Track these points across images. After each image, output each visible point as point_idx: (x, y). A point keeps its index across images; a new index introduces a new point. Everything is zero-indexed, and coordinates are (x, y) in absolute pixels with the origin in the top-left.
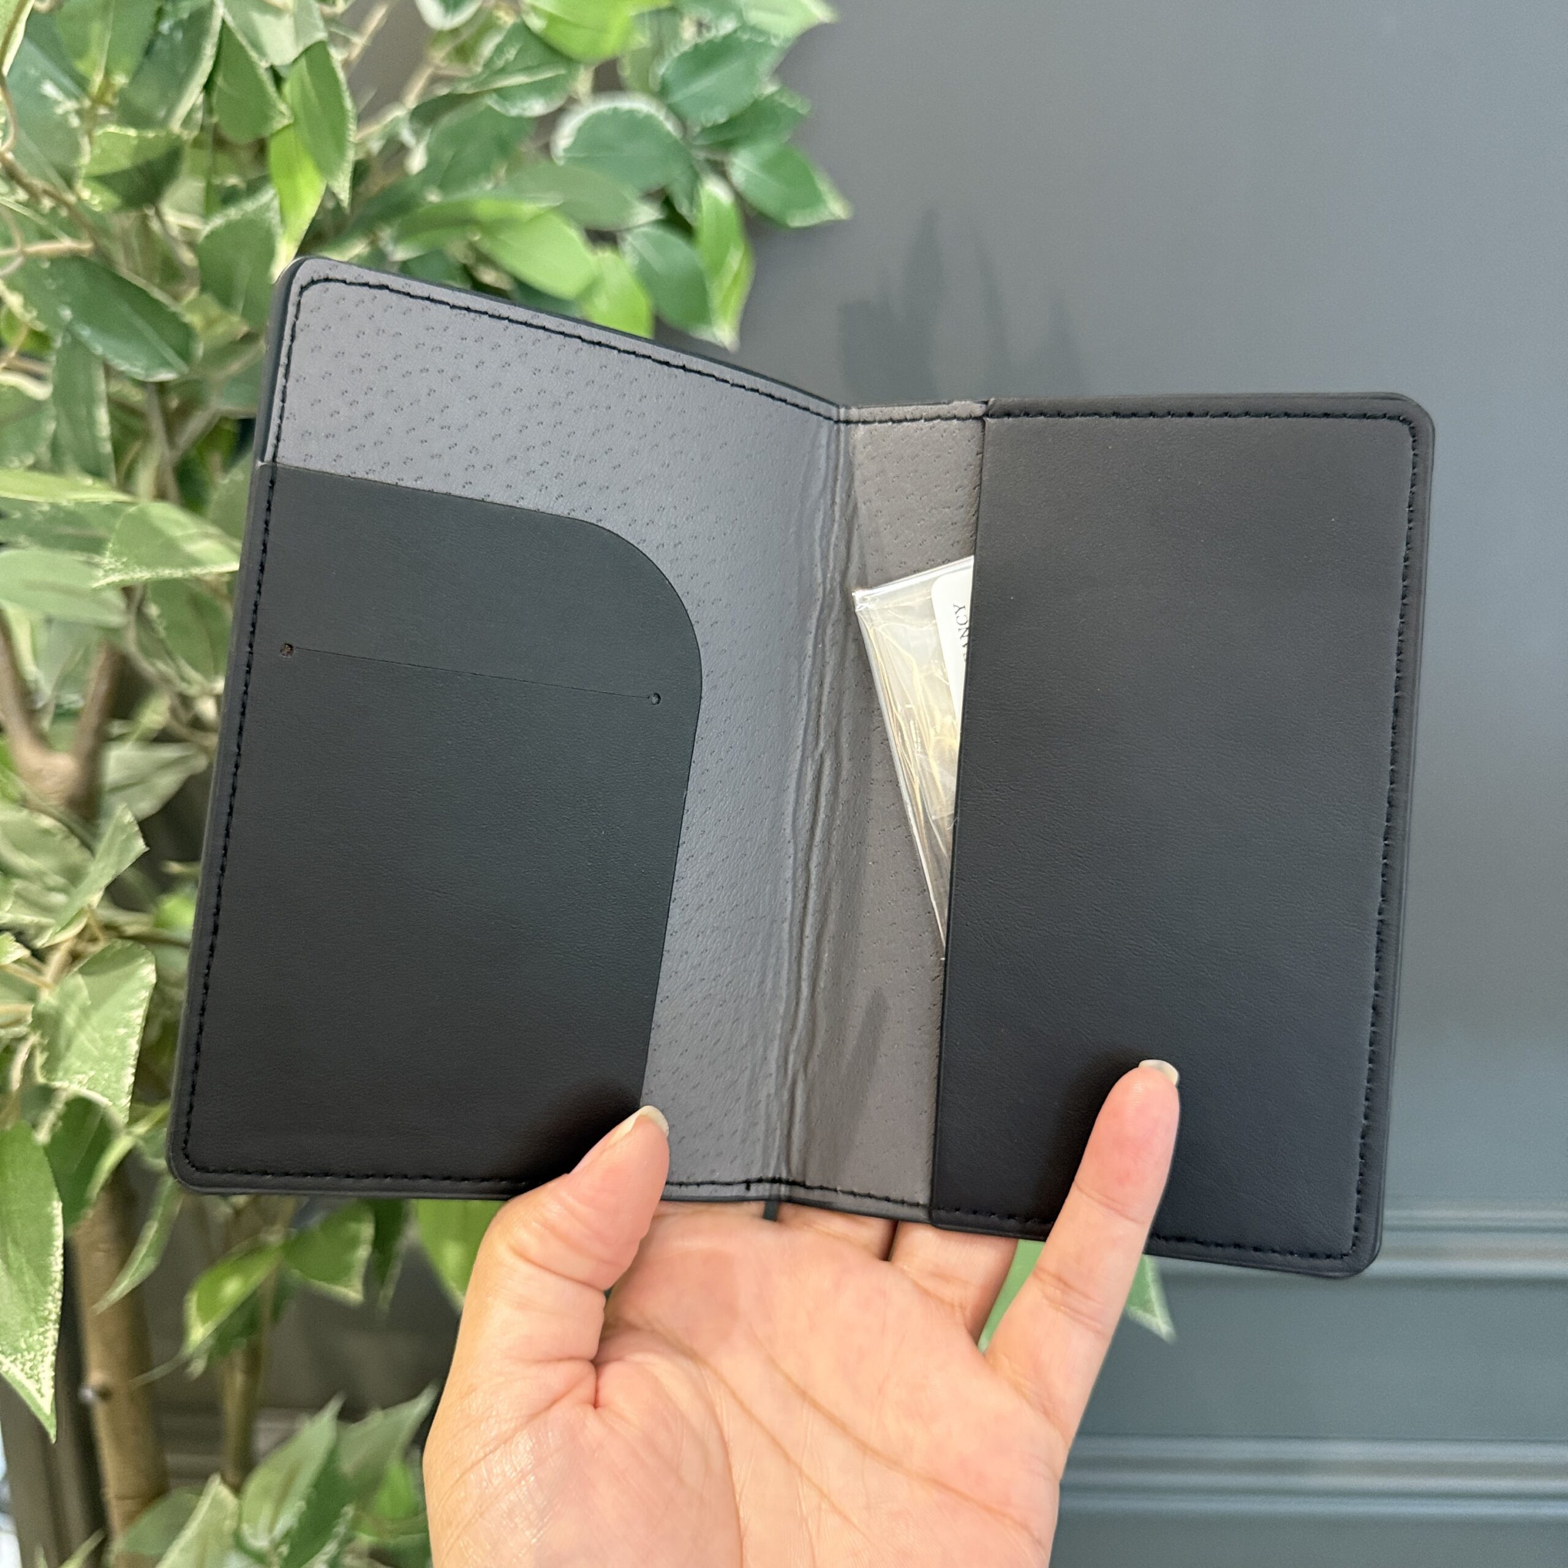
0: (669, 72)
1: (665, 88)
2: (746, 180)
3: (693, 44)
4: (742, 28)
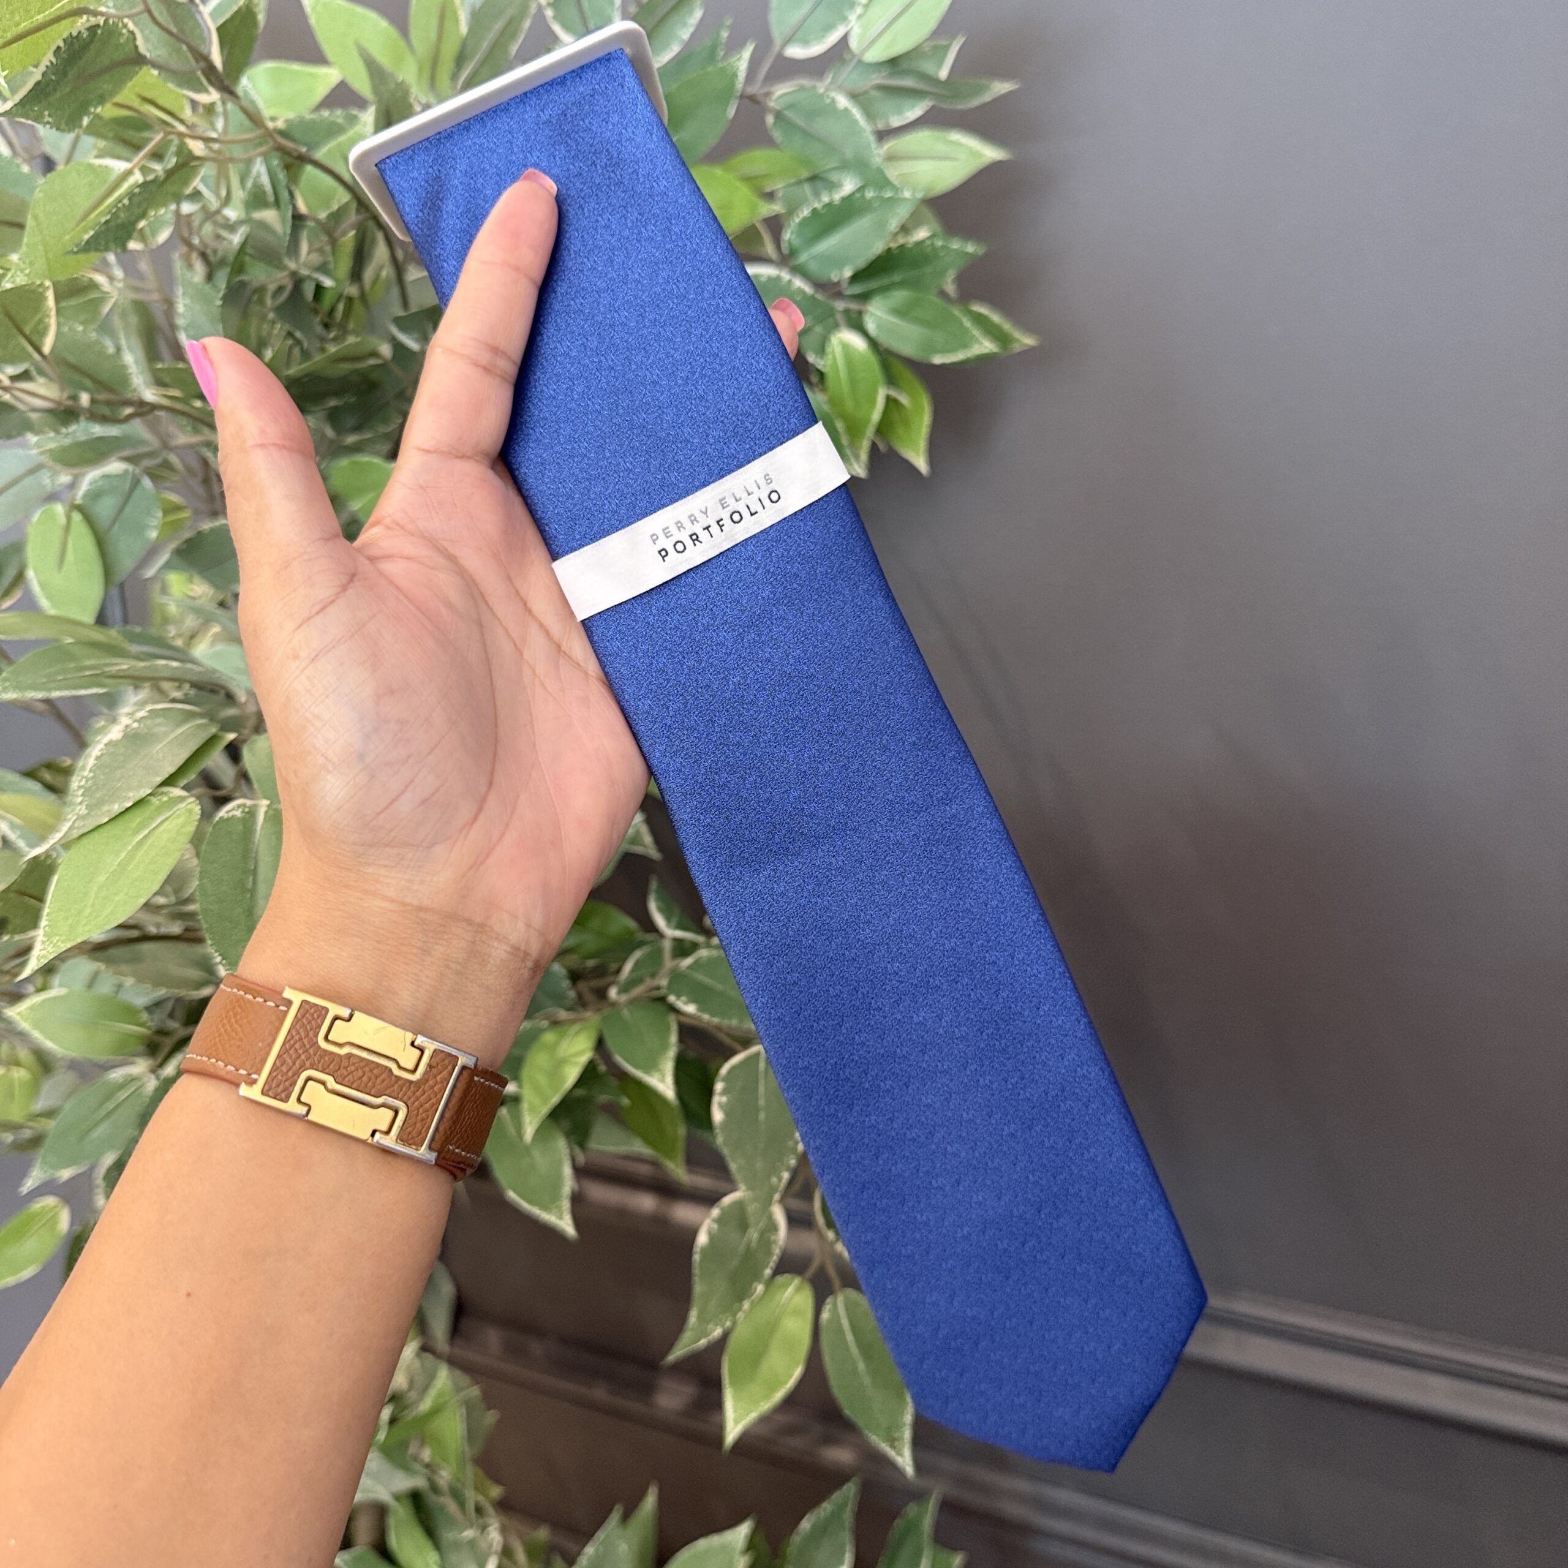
0: (794, 237)
1: (793, 253)
2: (879, 327)
3: (811, 209)
4: (864, 187)
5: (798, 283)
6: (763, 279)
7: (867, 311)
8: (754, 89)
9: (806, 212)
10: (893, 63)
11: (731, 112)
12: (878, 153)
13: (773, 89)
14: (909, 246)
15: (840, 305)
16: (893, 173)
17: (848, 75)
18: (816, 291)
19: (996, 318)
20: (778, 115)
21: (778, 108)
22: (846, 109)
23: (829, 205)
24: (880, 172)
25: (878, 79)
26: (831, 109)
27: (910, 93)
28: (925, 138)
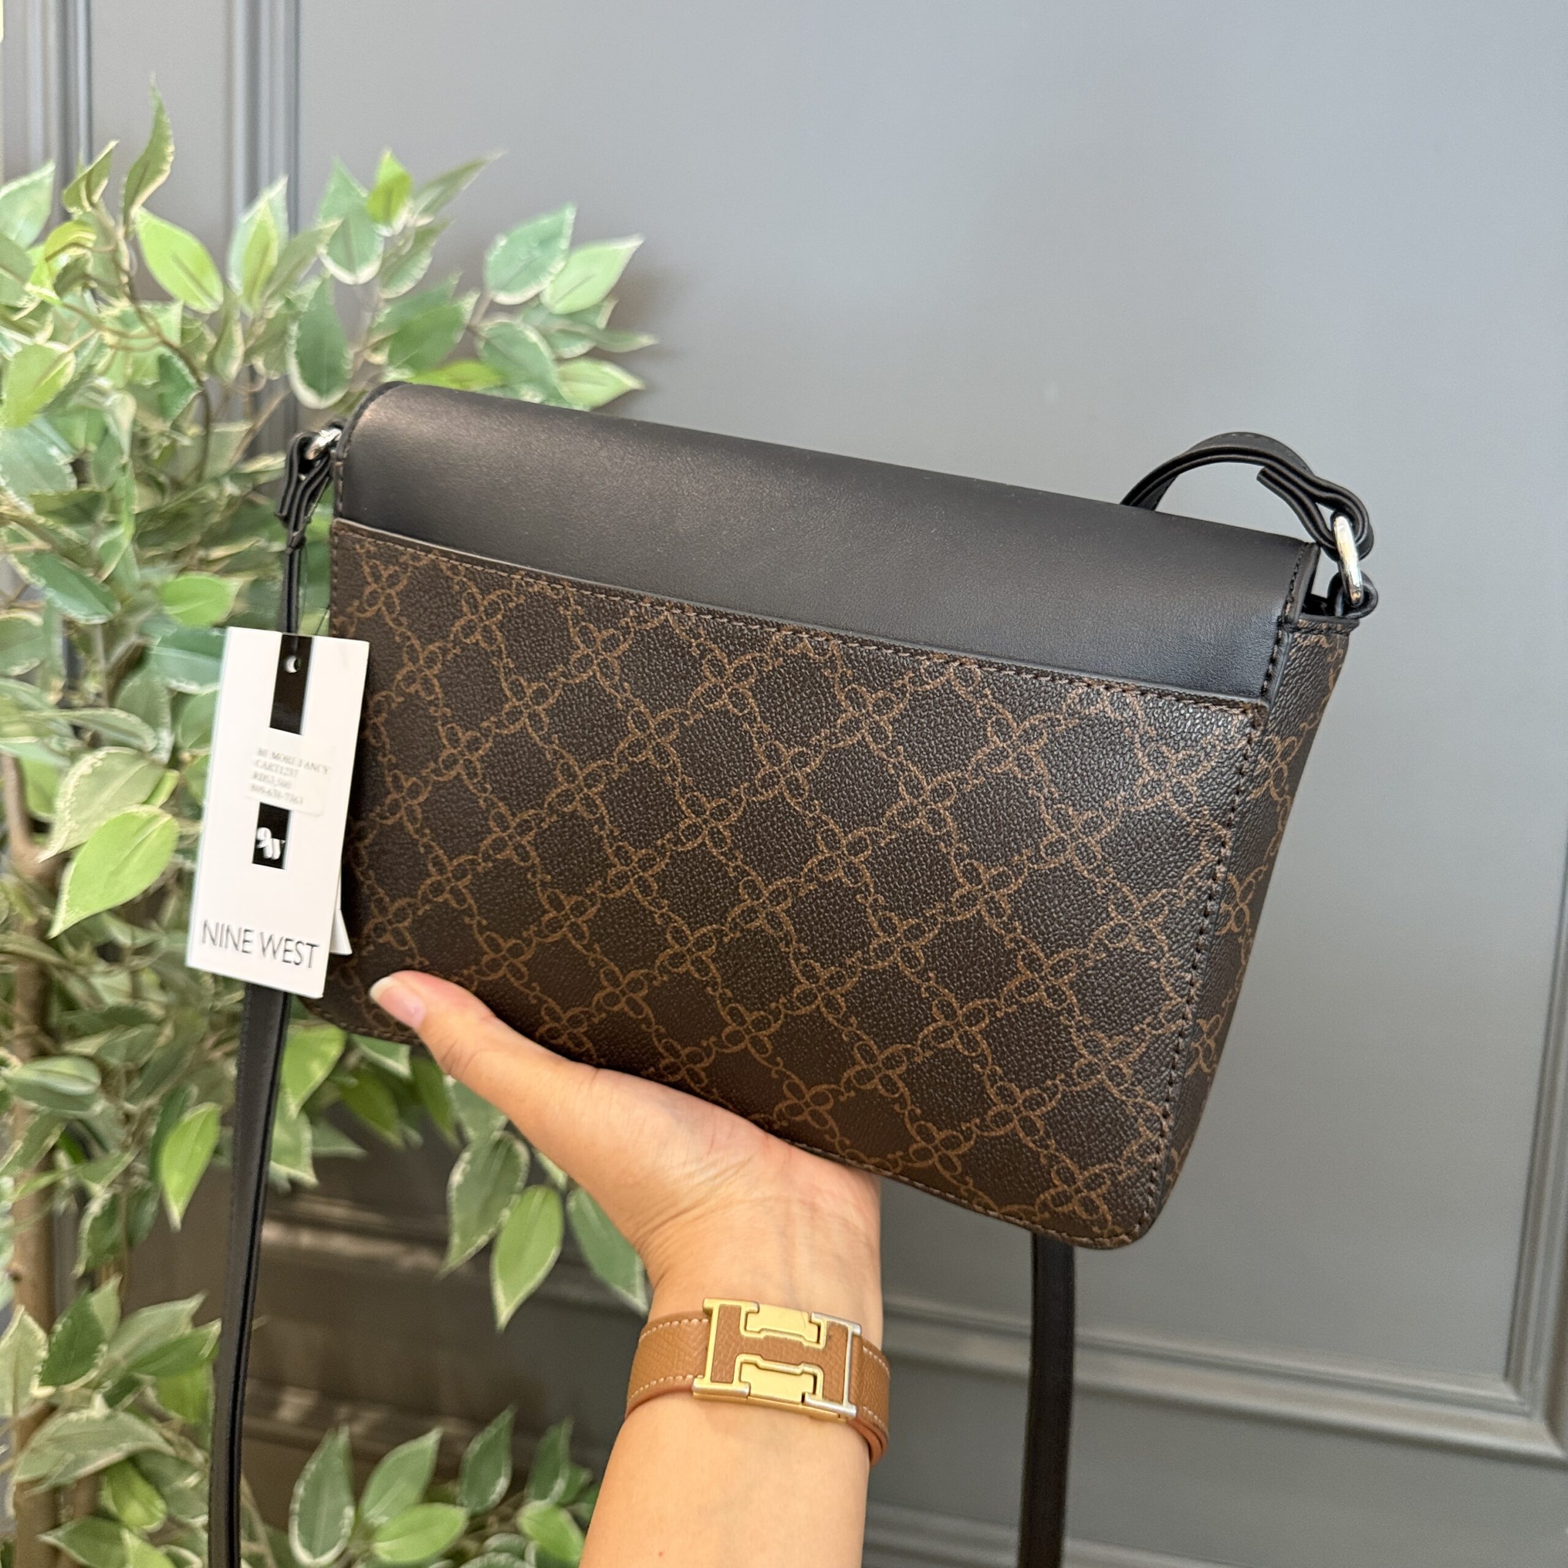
4: (548, 400)
8: (475, 322)
10: (572, 316)
11: (458, 337)
12: (554, 373)
13: (486, 323)
16: (564, 389)
17: (538, 318)
20: (488, 343)
21: (487, 336)
22: (535, 344)
24: (555, 389)
25: (561, 324)
26: (525, 341)
27: (580, 336)
28: (586, 367)
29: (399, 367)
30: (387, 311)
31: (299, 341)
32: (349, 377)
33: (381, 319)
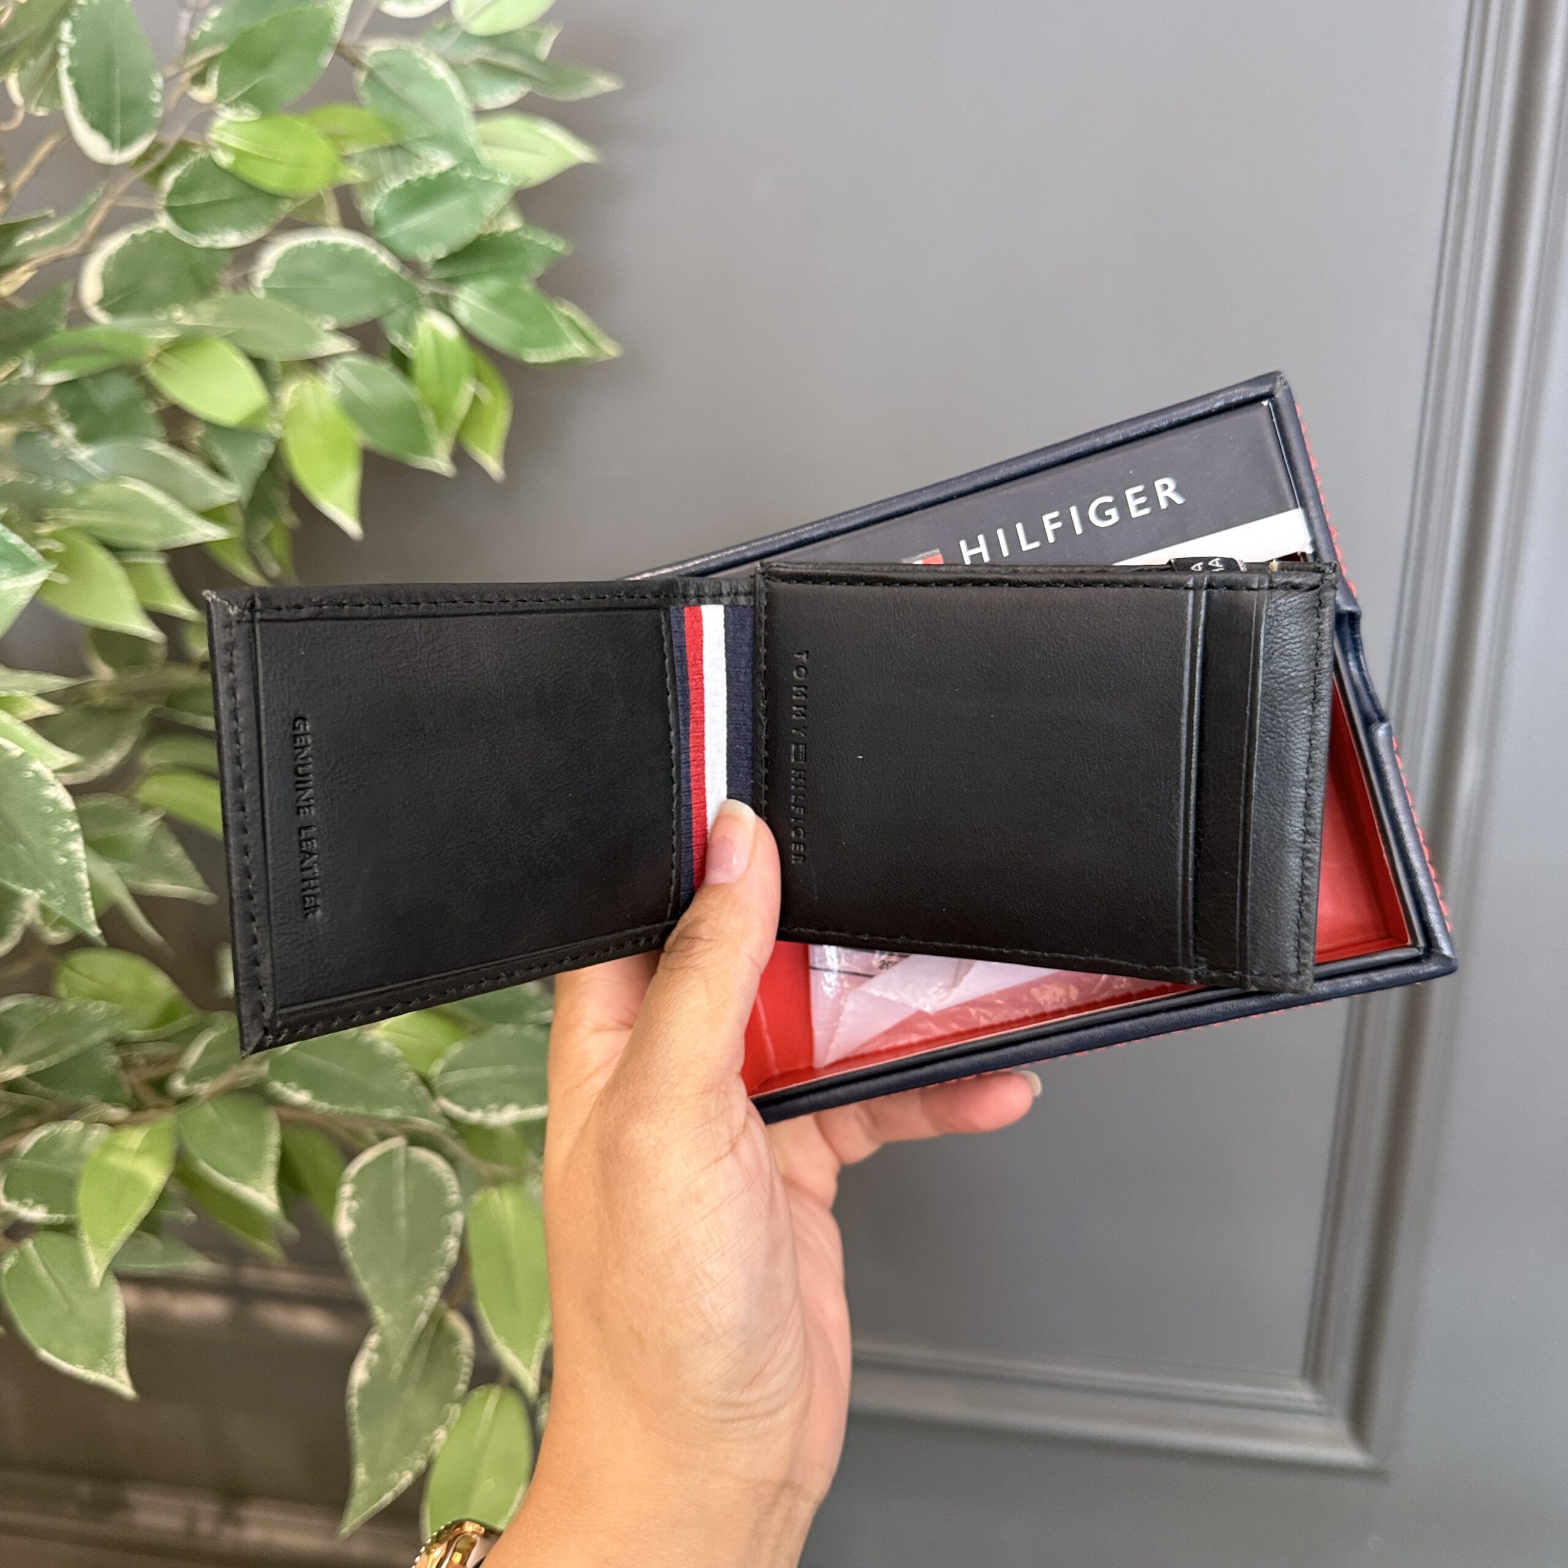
0: (381, 208)
1: (379, 224)
2: (471, 315)
3: (403, 181)
4: (461, 166)
5: (385, 259)
6: (347, 250)
7: (457, 299)
8: (352, 39)
9: (396, 183)
10: (498, 40)
11: (326, 59)
12: (472, 132)
13: (367, 43)
14: (499, 235)
15: (426, 289)
16: (486, 155)
17: (446, 44)
18: (402, 271)
19: (583, 322)
20: (371, 76)
21: (371, 65)
22: (442, 81)
23: (424, 180)
24: (471, 151)
25: (482, 52)
26: (427, 78)
27: (510, 74)
28: (513, 126)
29: (234, 104)
30: (215, 13)
31: (73, 52)
32: (158, 113)
33: (207, 27)
